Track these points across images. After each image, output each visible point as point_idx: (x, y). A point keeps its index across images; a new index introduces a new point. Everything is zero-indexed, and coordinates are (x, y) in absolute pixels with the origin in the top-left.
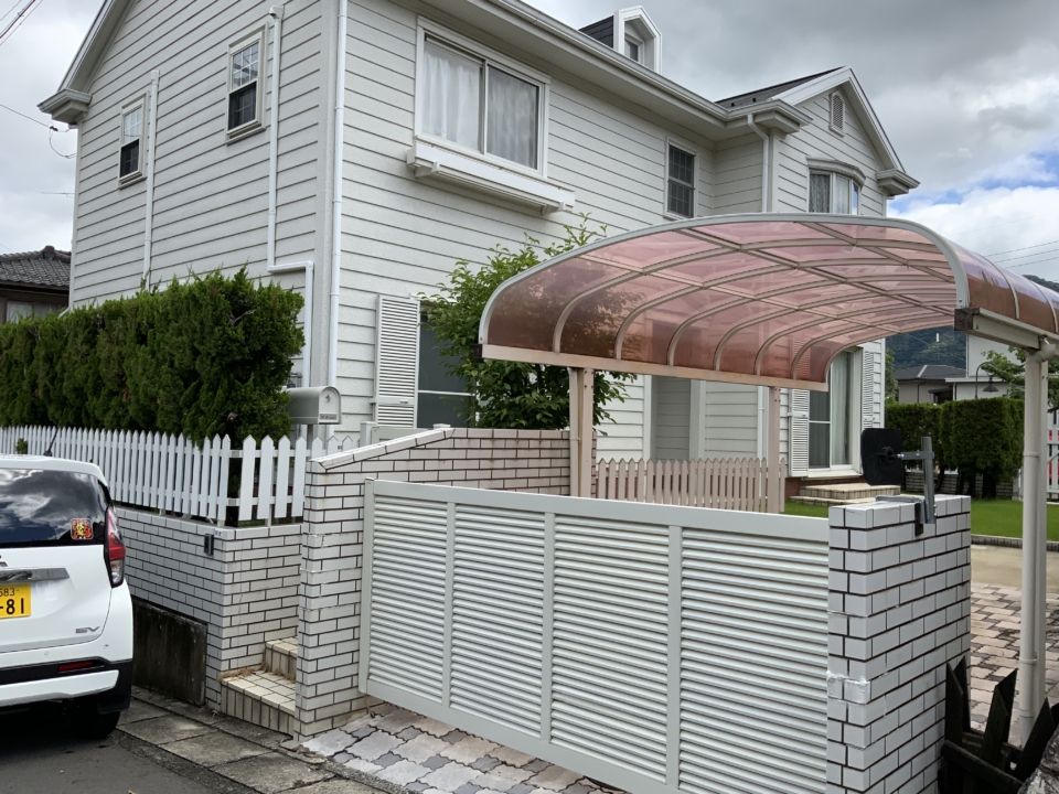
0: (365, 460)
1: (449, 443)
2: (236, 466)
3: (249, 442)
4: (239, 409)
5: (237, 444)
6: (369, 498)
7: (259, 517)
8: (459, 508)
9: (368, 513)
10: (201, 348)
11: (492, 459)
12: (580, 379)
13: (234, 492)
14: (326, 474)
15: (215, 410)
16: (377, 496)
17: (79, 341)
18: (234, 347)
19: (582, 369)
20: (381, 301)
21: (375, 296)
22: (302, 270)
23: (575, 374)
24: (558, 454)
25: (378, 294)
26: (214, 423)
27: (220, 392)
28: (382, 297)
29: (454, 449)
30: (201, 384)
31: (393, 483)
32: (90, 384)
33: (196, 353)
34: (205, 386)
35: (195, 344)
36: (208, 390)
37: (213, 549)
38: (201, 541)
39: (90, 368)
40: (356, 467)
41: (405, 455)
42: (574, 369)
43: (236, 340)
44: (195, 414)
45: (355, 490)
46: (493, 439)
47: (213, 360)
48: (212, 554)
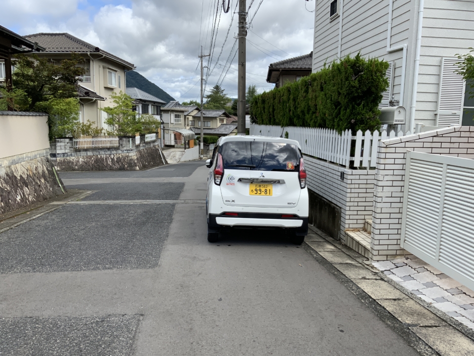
0: (407, 142)
1: (458, 134)
2: (353, 143)
3: (359, 133)
4: (356, 118)
5: (354, 134)
6: (408, 160)
7: (363, 166)
8: (449, 167)
9: (406, 167)
10: (341, 91)
13: (352, 154)
14: (386, 147)
15: (346, 119)
16: (412, 159)
17: (303, 92)
18: (354, 90)
20: (443, 61)
21: (440, 58)
22: (402, 49)
25: (442, 57)
26: (345, 124)
27: (348, 110)
28: (444, 58)
29: (460, 137)
30: (341, 107)
31: (420, 153)
32: (306, 109)
33: (339, 94)
34: (342, 109)
35: (339, 90)
36: (344, 110)
37: (343, 178)
38: (339, 174)
39: (306, 102)
40: (403, 145)
41: (430, 139)
43: (354, 87)
44: (338, 121)
45: (402, 156)
47: (345, 97)
48: (343, 180)
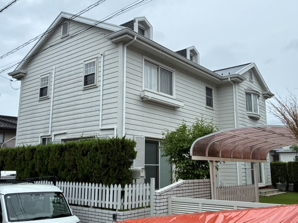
0: (168, 191)
1: (184, 185)
3: (126, 186)
4: (122, 176)
5: (123, 187)
6: (170, 203)
7: (129, 208)
8: (203, 205)
11: (194, 189)
12: (212, 164)
14: (160, 196)
15: (115, 176)
16: (172, 202)
17: (57, 154)
19: (213, 161)
20: (135, 138)
21: (133, 136)
22: (113, 129)
23: (211, 163)
24: (208, 186)
26: (115, 180)
27: (117, 171)
28: (135, 136)
30: (109, 169)
31: (174, 198)
32: (61, 167)
33: (109, 160)
34: (111, 169)
35: (109, 157)
36: (113, 170)
37: (116, 218)
38: (112, 216)
39: (61, 163)
40: (166, 193)
41: (175, 189)
42: (210, 161)
44: (108, 178)
45: (166, 200)
46: (194, 183)
48: (116, 220)
